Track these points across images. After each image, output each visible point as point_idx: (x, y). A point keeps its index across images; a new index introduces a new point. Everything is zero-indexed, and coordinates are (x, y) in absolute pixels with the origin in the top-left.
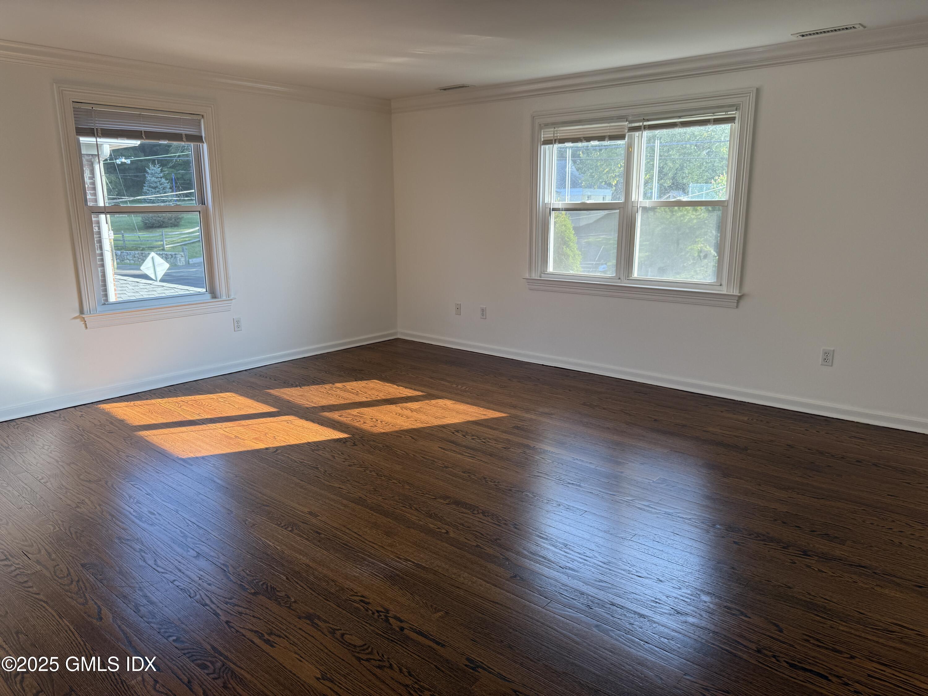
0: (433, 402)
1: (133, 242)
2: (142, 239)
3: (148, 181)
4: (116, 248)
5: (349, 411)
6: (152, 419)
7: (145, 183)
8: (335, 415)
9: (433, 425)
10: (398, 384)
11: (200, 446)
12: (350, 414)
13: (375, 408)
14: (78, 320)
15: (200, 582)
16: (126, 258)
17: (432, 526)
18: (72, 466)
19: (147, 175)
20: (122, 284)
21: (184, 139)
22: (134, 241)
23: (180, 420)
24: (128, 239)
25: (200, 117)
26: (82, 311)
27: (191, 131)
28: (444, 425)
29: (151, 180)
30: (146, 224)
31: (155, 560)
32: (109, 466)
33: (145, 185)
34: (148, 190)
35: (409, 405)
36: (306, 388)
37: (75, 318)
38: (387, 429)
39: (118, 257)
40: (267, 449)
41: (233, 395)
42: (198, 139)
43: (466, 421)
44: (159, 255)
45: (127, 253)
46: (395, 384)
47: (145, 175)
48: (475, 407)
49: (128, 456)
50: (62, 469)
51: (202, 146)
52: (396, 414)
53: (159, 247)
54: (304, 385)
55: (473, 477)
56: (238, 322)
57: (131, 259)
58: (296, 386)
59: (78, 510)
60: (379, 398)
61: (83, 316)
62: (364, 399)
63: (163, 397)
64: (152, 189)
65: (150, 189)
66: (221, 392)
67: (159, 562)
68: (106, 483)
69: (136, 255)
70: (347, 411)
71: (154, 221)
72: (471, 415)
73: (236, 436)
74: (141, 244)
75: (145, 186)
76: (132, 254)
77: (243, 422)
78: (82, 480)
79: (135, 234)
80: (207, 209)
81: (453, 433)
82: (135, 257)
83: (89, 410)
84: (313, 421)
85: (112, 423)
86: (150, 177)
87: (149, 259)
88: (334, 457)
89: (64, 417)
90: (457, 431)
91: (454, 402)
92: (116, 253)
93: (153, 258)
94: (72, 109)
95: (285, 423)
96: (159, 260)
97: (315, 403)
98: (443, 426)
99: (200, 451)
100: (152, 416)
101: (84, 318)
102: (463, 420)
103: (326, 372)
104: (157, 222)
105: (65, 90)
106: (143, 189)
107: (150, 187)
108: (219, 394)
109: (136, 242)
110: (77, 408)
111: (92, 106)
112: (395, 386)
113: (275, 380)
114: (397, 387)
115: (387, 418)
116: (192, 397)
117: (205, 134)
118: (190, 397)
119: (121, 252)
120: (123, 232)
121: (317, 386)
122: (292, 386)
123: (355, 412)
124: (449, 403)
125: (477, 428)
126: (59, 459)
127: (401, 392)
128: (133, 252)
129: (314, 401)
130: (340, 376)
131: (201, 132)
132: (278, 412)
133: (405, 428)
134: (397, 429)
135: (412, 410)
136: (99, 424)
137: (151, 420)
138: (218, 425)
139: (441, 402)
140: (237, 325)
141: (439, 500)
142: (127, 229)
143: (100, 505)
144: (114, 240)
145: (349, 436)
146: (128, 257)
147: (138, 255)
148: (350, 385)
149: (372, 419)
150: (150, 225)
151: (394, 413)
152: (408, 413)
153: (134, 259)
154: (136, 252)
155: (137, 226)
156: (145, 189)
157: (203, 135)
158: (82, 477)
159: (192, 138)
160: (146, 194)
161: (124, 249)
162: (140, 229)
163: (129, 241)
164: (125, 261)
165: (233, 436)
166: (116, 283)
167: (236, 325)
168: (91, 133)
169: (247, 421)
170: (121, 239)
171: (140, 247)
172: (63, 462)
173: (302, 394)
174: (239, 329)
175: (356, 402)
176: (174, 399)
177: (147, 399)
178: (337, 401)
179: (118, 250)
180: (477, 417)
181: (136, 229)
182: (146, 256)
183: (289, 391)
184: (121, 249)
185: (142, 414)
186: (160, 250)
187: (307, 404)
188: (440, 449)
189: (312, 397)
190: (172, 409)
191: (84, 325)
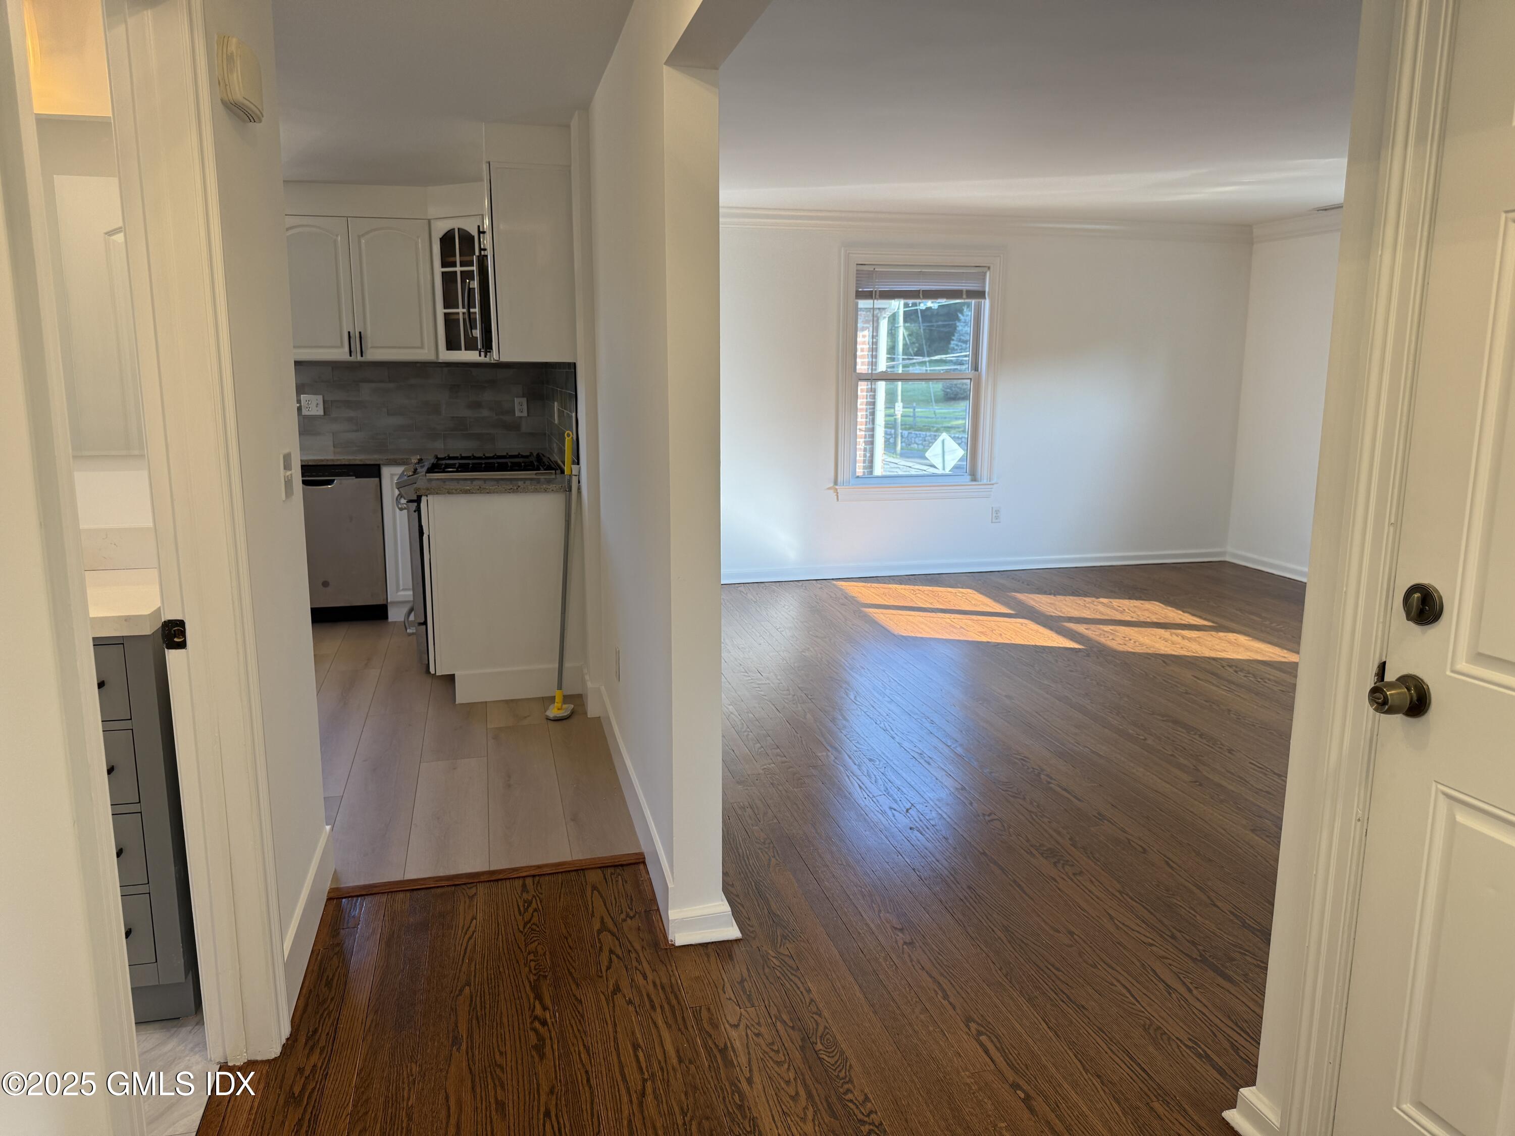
0: (1221, 634)
1: (926, 420)
2: (938, 416)
3: (959, 331)
4: (903, 427)
5: (1101, 626)
6: (885, 600)
7: (954, 336)
8: (1081, 628)
9: (1202, 655)
10: (1185, 609)
11: (922, 629)
12: (1099, 629)
13: (1136, 629)
14: (832, 491)
15: (887, 717)
16: (913, 442)
17: (1131, 731)
18: (805, 624)
19: (958, 324)
20: (892, 468)
21: (964, 296)
22: (927, 418)
23: (911, 605)
24: (920, 414)
25: (985, 269)
26: (836, 483)
27: (973, 286)
28: (1217, 658)
29: (962, 330)
30: (947, 395)
31: (855, 697)
32: (835, 629)
33: (953, 338)
34: (957, 345)
35: (1186, 633)
36: (1060, 597)
37: (829, 489)
38: (1138, 650)
39: (903, 440)
40: (988, 642)
41: (974, 592)
42: (981, 294)
43: (1251, 659)
44: (954, 438)
45: (916, 434)
46: (1180, 610)
47: (955, 324)
48: (1277, 648)
49: (853, 625)
50: (796, 625)
51: (984, 302)
52: (1160, 638)
53: (959, 428)
54: (1060, 594)
55: (1214, 707)
56: (997, 512)
57: (920, 442)
58: (1050, 594)
59: (803, 653)
60: (1148, 620)
61: (837, 487)
62: (1128, 618)
63: (901, 584)
64: (962, 344)
65: (960, 344)
66: (962, 588)
67: (858, 699)
68: (830, 640)
69: (927, 438)
70: (1098, 626)
71: (958, 390)
72: (1263, 655)
73: (961, 627)
74: (936, 423)
75: (953, 340)
76: (922, 436)
77: (974, 617)
78: (812, 635)
79: (931, 407)
80: (979, 377)
81: (1223, 667)
82: (925, 441)
83: (829, 584)
84: (1051, 629)
85: (846, 598)
86: (962, 326)
87: (938, 442)
88: (1057, 661)
89: (805, 587)
90: (1230, 666)
91: (1251, 639)
92: (902, 433)
93: (943, 442)
94: (855, 272)
95: (1019, 625)
96: (951, 444)
97: (1064, 613)
98: (1214, 659)
99: (921, 633)
100: (885, 598)
101: (836, 489)
102: (1248, 658)
103: (1095, 585)
104: (962, 392)
105: (852, 253)
106: (950, 343)
107: (960, 340)
108: (960, 589)
109: (930, 420)
110: (818, 581)
111: (874, 267)
112: (1180, 612)
113: (1028, 585)
114: (1182, 613)
115: (1146, 640)
116: (930, 588)
117: (989, 288)
118: (928, 587)
119: (909, 433)
120: (915, 404)
121: (1075, 598)
122: (1045, 593)
123: (1108, 628)
124: (1242, 639)
125: (1262, 668)
126: (795, 617)
127: (1184, 618)
128: (924, 433)
129: (1064, 610)
130: (1112, 591)
131: (984, 287)
132: (1016, 614)
133: (1162, 652)
134: (1151, 652)
135: (1183, 638)
136: (834, 596)
137: (883, 601)
138: (947, 615)
139: (1231, 636)
140: (996, 514)
141: (1156, 716)
142: (922, 401)
143: (821, 654)
144: (902, 416)
145: (1083, 647)
146: (917, 440)
147: (929, 438)
148: (1116, 602)
149: (1125, 637)
150: (952, 396)
151: (1158, 637)
152: (1179, 639)
153: (924, 443)
154: (928, 434)
155: (934, 396)
156: (953, 344)
157: (987, 290)
158: (811, 633)
159: (972, 294)
160: (953, 351)
161: (913, 428)
162: (937, 401)
163: (921, 417)
164: (912, 446)
165: (959, 627)
166: (886, 466)
167: (994, 515)
168: (869, 295)
169: (978, 617)
170: (912, 414)
171: (933, 427)
172: (798, 619)
173: (1052, 602)
174: (997, 521)
175: (1116, 620)
176: (912, 587)
177: (885, 583)
178: (1093, 615)
179: (905, 429)
180: (1271, 657)
181: (932, 401)
182: (935, 438)
183: (1038, 597)
184: (909, 429)
185: (876, 594)
186: (959, 432)
187: (1054, 613)
188: (1193, 678)
189: (1064, 607)
190: (907, 595)
191: (836, 497)
